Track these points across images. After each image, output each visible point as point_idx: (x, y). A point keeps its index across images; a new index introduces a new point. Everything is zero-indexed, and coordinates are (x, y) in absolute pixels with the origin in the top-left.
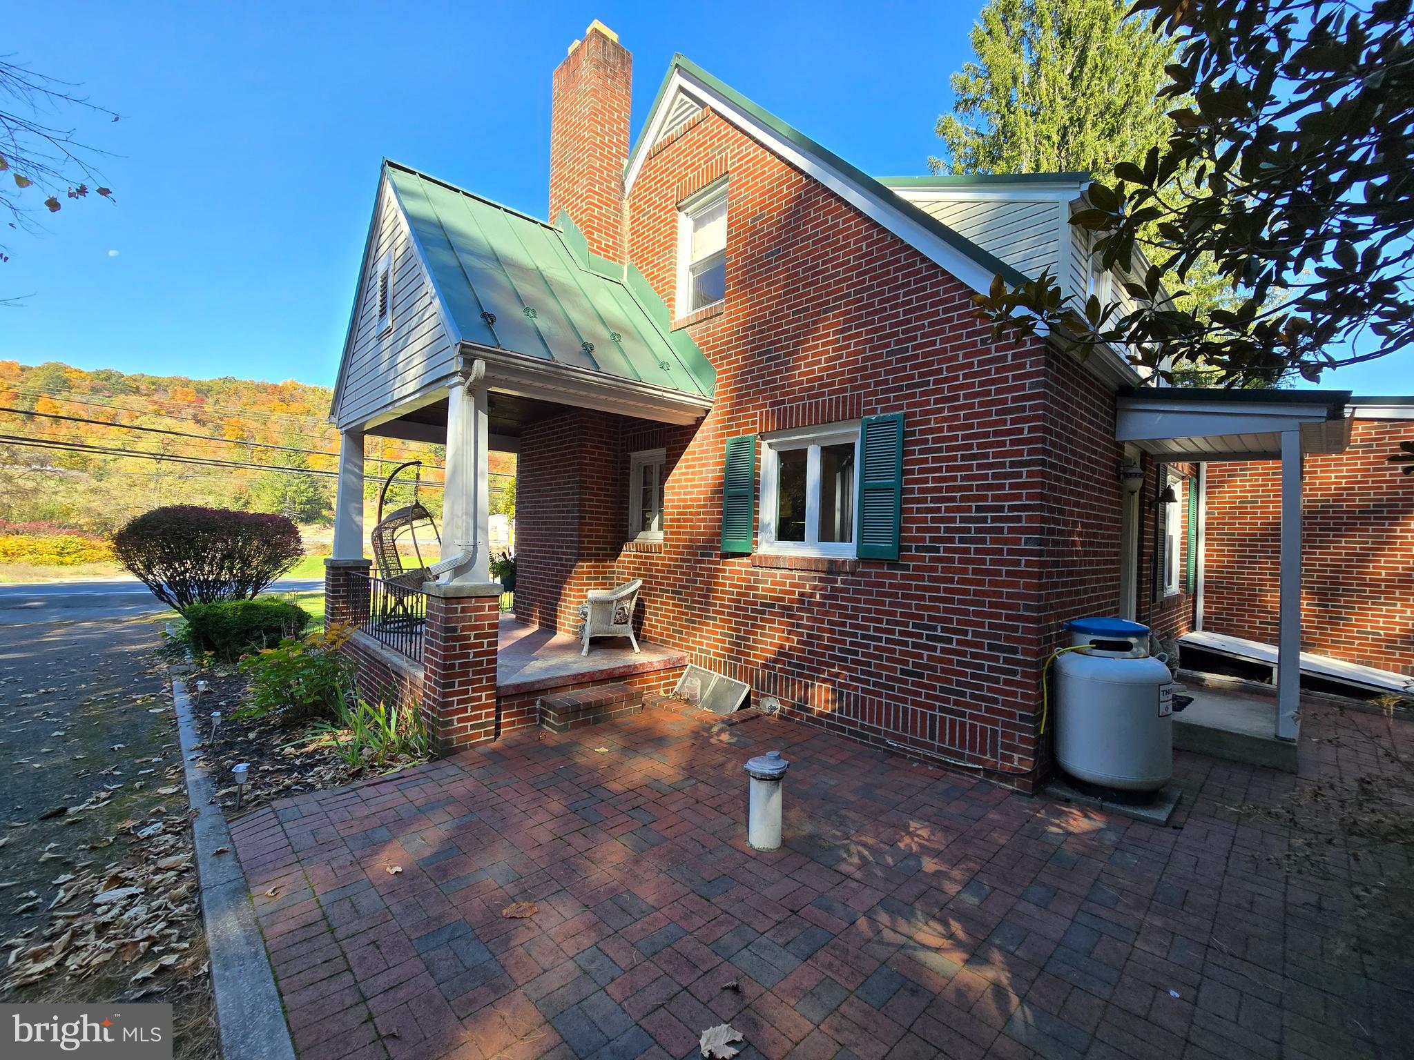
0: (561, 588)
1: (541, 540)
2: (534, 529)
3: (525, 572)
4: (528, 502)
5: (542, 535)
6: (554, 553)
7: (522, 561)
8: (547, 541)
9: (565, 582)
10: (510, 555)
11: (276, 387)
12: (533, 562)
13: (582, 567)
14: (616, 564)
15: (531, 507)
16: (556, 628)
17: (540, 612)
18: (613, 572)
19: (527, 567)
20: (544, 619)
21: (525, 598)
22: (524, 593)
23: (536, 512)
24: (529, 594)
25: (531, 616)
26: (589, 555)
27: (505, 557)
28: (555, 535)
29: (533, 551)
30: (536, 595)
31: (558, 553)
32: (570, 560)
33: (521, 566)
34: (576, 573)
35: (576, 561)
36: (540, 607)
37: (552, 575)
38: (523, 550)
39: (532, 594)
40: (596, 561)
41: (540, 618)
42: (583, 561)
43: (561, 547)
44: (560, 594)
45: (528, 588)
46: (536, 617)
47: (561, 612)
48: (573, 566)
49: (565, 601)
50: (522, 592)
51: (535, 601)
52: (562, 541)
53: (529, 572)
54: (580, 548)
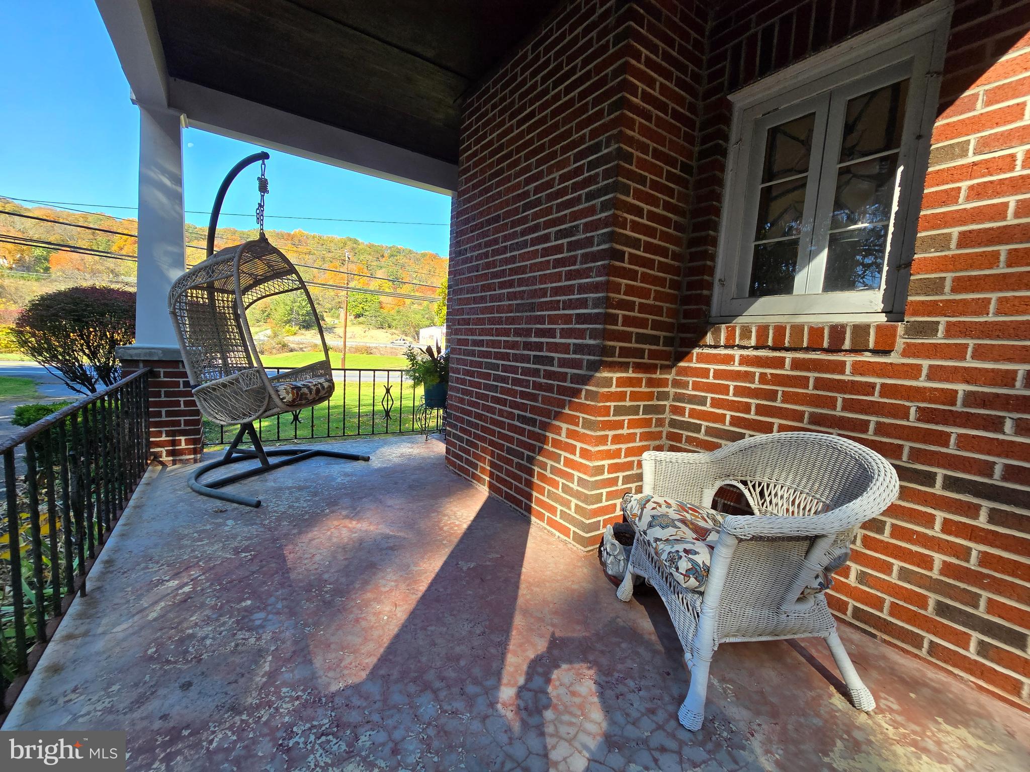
0: (545, 426)
1: (499, 321)
2: (483, 299)
3: (463, 382)
4: (473, 249)
5: (500, 309)
6: (528, 346)
7: (459, 361)
8: (512, 320)
9: (558, 416)
10: (439, 351)
11: (289, 235)
12: (480, 364)
13: (608, 382)
14: (670, 376)
15: (479, 257)
16: (529, 509)
17: (492, 464)
18: (664, 396)
19: (467, 373)
20: (500, 480)
21: (463, 430)
22: (462, 421)
23: (488, 266)
24: (470, 423)
25: (475, 466)
26: (624, 352)
27: (431, 354)
28: (532, 307)
29: (480, 343)
30: (484, 429)
31: (539, 346)
32: (576, 364)
33: (457, 371)
34: (591, 395)
35: (595, 366)
36: (492, 454)
37: (523, 395)
38: (460, 342)
39: (476, 426)
40: (638, 367)
41: (491, 475)
42: (612, 366)
43: (551, 333)
44: (543, 439)
45: (469, 413)
46: (483, 470)
47: (542, 477)
48: (585, 380)
49: (556, 458)
50: (457, 419)
51: (483, 439)
52: (553, 320)
53: (472, 384)
54: (607, 335)
